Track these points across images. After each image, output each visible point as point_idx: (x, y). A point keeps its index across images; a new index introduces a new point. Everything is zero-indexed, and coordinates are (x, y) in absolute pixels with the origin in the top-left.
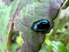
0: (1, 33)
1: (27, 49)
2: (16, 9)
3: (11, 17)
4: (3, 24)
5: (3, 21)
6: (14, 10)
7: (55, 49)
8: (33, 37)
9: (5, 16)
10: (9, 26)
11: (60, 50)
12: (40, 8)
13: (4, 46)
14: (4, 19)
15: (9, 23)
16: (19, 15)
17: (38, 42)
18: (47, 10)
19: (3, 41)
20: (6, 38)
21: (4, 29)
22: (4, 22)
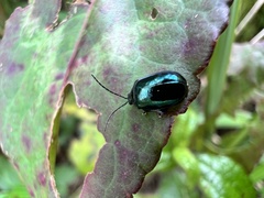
0: (26, 119)
1: (116, 165)
2: (77, 39)
3: (62, 68)
4: (33, 89)
5: (34, 78)
6: (71, 45)
7: (212, 182)
8: (135, 128)
9: (39, 63)
10: (55, 96)
11: (227, 185)
12: (158, 38)
13: (37, 163)
14: (39, 72)
15: (54, 87)
16: (89, 59)
17: (151, 141)
18: (178, 42)
19: (34, 145)
20: (45, 135)
21: (38, 104)
22: (36, 83)
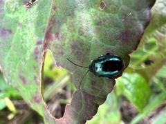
1: (83, 101)
3: (40, 36)
5: (21, 41)
8: (93, 83)
9: (23, 30)
10: (39, 56)
13: (31, 91)
14: (24, 37)
15: (36, 49)
16: (60, 35)
17: (102, 91)
21: (27, 59)
22: (23, 45)
